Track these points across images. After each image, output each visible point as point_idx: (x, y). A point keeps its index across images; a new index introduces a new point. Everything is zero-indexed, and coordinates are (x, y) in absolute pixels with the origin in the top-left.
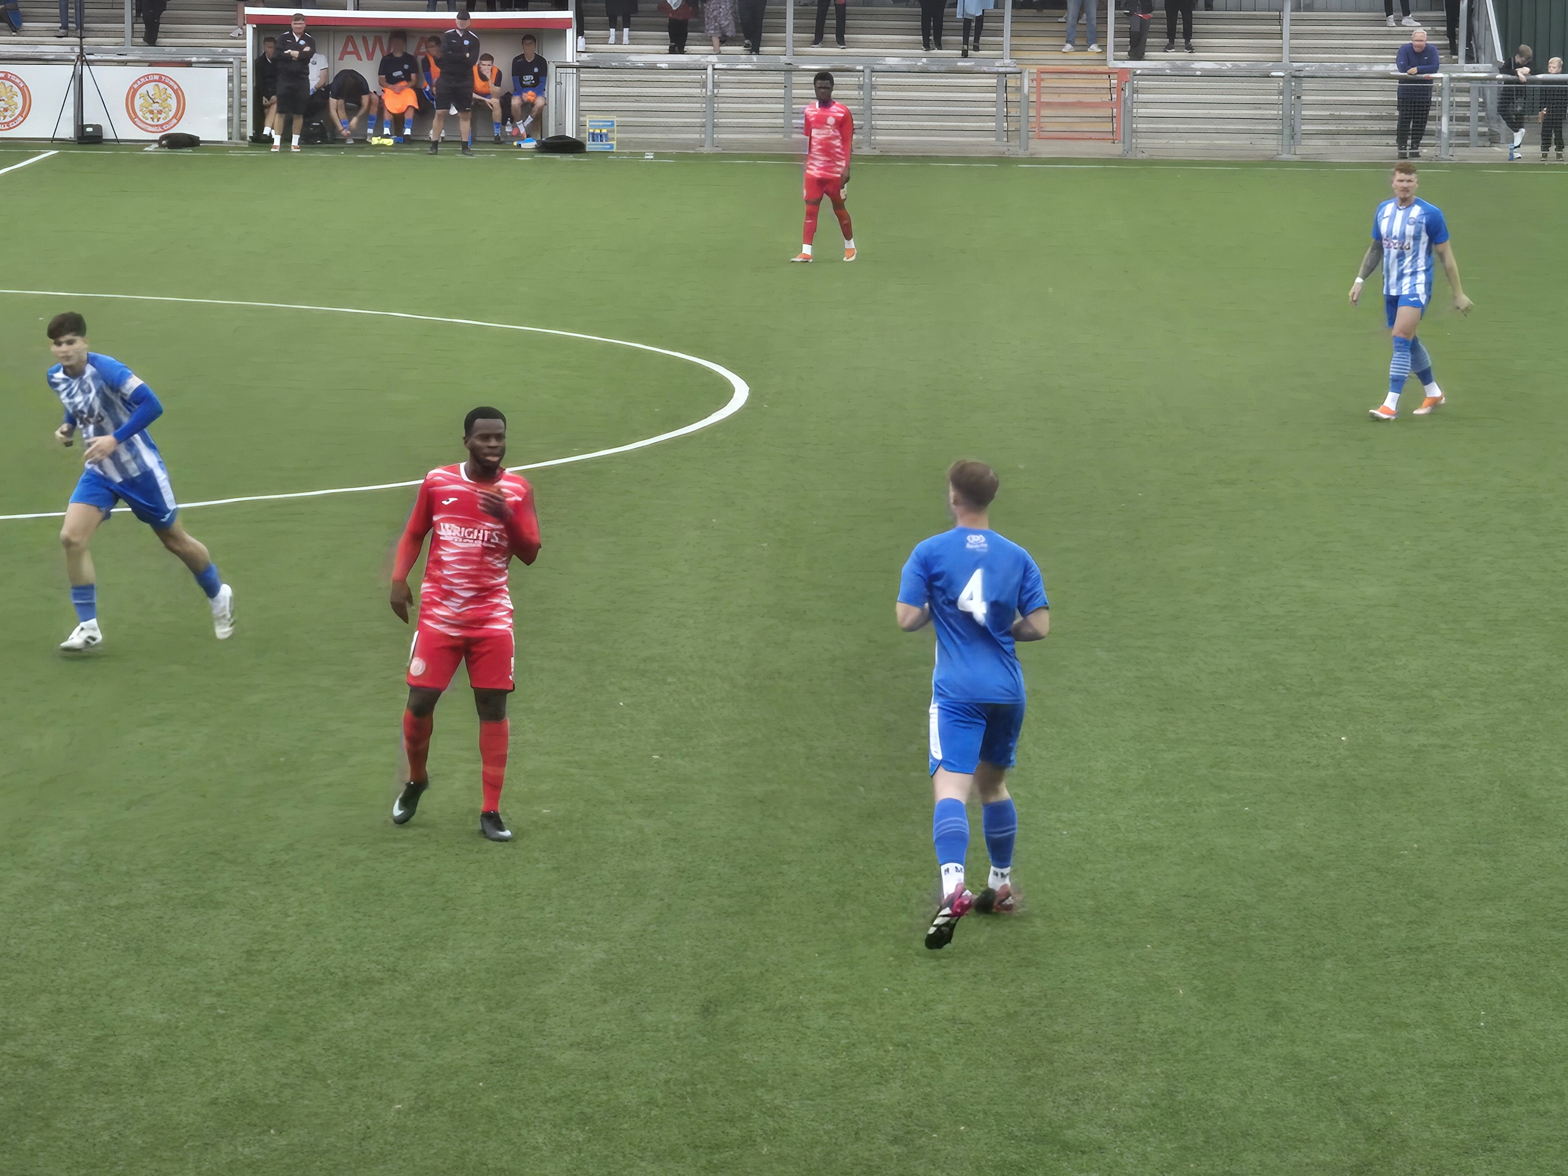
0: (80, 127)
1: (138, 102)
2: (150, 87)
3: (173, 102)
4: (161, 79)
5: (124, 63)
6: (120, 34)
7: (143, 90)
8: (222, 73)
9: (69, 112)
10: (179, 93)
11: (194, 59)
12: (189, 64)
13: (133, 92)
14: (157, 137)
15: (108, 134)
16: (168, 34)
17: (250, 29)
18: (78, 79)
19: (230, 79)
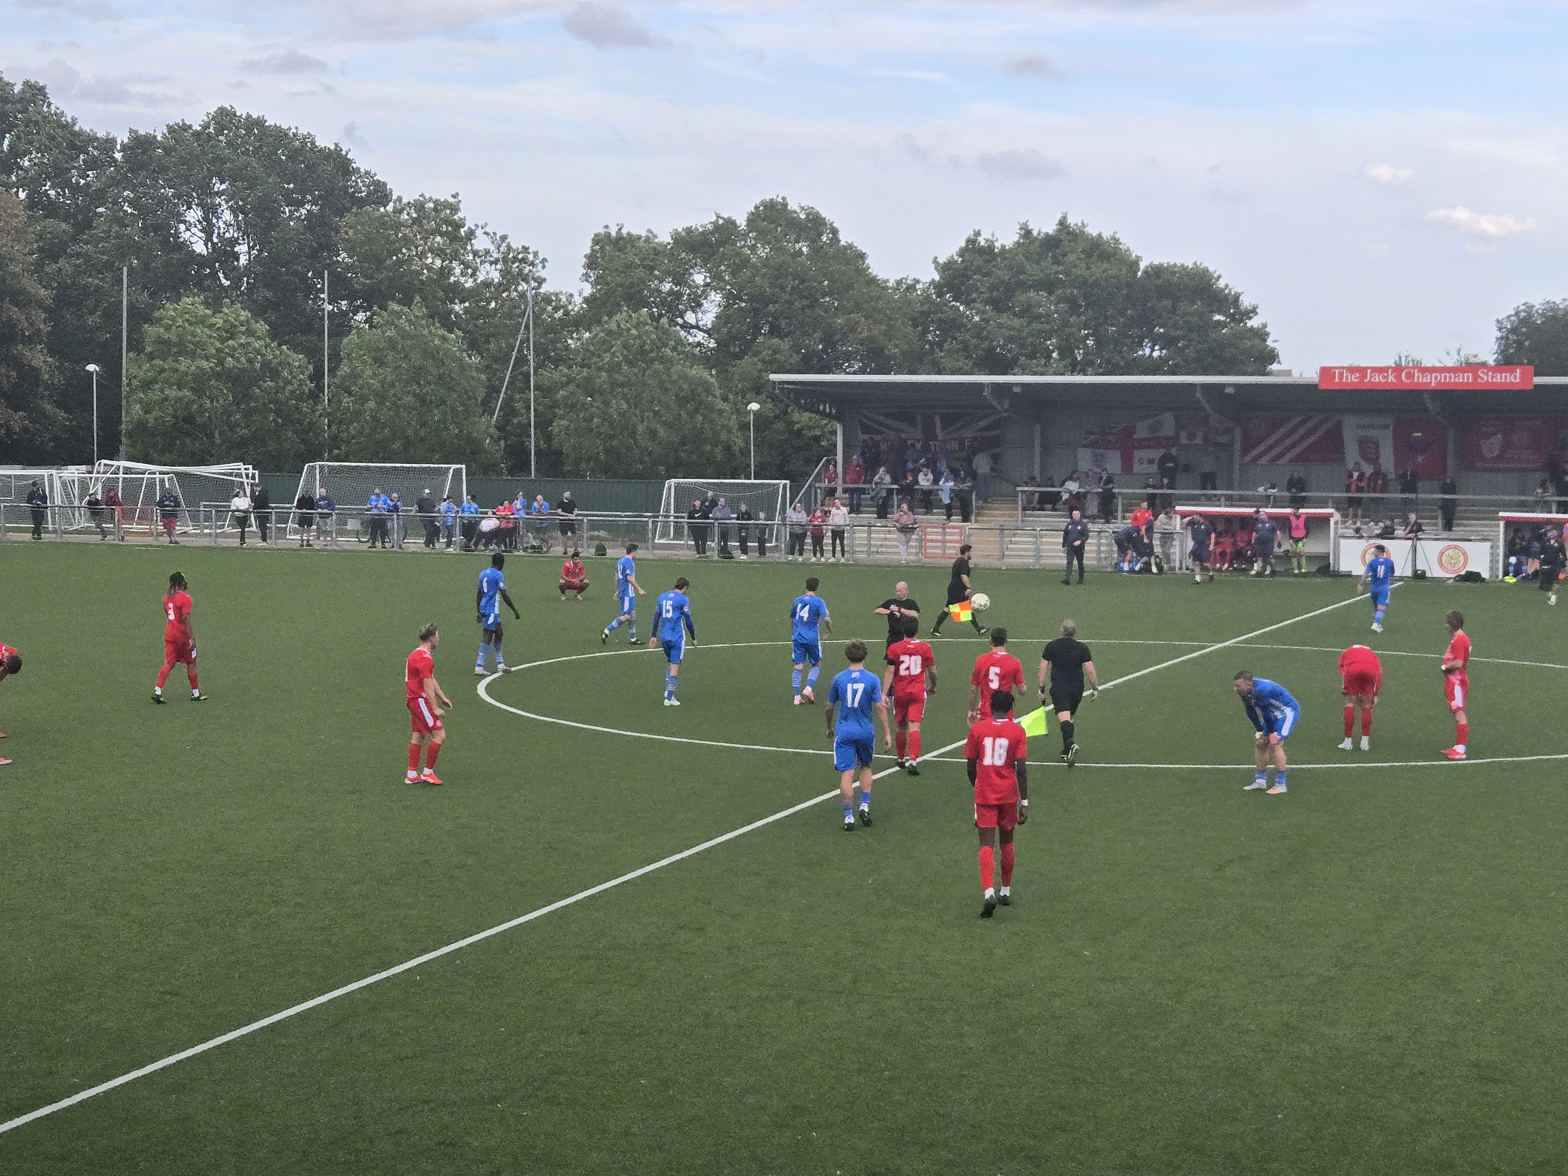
0: (1415, 571)
1: (1444, 559)
2: (1450, 552)
3: (1462, 559)
4: (1456, 547)
5: (1438, 539)
6: (1436, 525)
7: (1446, 553)
8: (1488, 545)
9: (1410, 563)
10: (1465, 554)
11: (1472, 538)
12: (1470, 540)
13: (1442, 554)
14: (1454, 576)
15: (1428, 575)
16: (1459, 525)
17: (1502, 524)
18: (1414, 549)
19: (1492, 547)
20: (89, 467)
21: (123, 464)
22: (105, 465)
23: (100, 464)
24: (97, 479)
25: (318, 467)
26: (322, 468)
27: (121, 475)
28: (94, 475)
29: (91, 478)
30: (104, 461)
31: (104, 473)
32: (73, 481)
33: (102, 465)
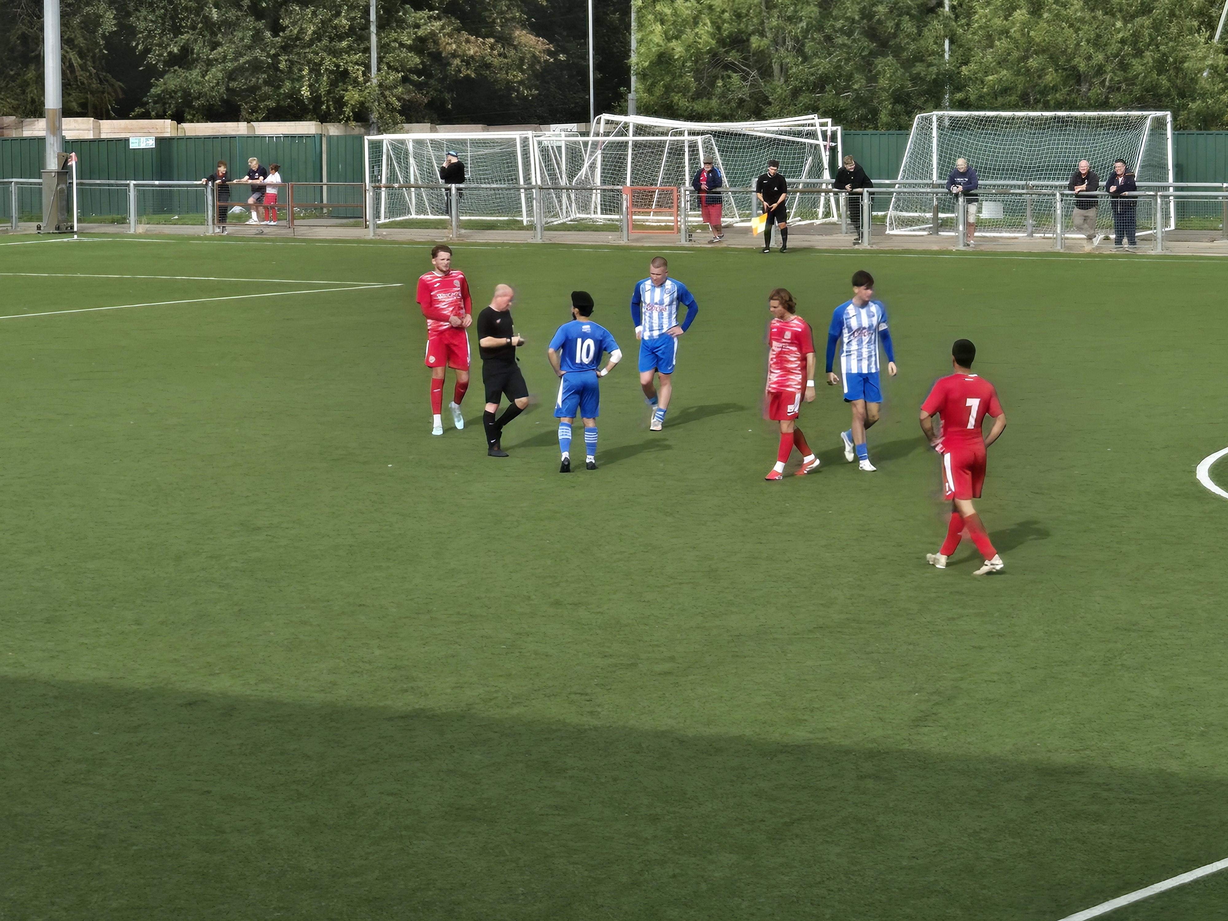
20: (582, 126)
21: (634, 119)
22: (608, 122)
23: (598, 122)
24: (595, 145)
25: (934, 119)
26: (940, 119)
27: (630, 138)
28: (591, 139)
29: (586, 144)
30: (605, 116)
31: (607, 134)
32: (559, 148)
33: (602, 122)
